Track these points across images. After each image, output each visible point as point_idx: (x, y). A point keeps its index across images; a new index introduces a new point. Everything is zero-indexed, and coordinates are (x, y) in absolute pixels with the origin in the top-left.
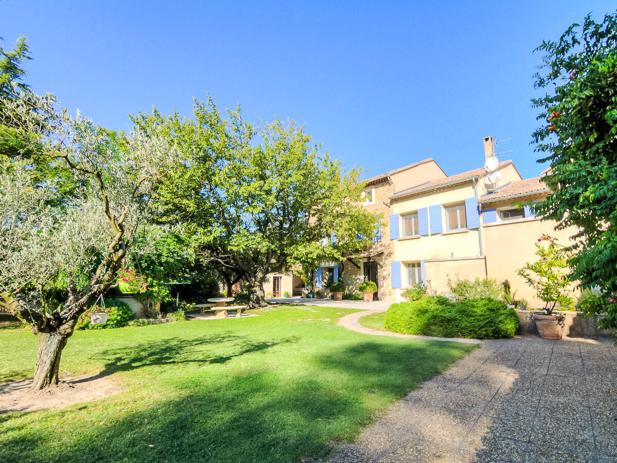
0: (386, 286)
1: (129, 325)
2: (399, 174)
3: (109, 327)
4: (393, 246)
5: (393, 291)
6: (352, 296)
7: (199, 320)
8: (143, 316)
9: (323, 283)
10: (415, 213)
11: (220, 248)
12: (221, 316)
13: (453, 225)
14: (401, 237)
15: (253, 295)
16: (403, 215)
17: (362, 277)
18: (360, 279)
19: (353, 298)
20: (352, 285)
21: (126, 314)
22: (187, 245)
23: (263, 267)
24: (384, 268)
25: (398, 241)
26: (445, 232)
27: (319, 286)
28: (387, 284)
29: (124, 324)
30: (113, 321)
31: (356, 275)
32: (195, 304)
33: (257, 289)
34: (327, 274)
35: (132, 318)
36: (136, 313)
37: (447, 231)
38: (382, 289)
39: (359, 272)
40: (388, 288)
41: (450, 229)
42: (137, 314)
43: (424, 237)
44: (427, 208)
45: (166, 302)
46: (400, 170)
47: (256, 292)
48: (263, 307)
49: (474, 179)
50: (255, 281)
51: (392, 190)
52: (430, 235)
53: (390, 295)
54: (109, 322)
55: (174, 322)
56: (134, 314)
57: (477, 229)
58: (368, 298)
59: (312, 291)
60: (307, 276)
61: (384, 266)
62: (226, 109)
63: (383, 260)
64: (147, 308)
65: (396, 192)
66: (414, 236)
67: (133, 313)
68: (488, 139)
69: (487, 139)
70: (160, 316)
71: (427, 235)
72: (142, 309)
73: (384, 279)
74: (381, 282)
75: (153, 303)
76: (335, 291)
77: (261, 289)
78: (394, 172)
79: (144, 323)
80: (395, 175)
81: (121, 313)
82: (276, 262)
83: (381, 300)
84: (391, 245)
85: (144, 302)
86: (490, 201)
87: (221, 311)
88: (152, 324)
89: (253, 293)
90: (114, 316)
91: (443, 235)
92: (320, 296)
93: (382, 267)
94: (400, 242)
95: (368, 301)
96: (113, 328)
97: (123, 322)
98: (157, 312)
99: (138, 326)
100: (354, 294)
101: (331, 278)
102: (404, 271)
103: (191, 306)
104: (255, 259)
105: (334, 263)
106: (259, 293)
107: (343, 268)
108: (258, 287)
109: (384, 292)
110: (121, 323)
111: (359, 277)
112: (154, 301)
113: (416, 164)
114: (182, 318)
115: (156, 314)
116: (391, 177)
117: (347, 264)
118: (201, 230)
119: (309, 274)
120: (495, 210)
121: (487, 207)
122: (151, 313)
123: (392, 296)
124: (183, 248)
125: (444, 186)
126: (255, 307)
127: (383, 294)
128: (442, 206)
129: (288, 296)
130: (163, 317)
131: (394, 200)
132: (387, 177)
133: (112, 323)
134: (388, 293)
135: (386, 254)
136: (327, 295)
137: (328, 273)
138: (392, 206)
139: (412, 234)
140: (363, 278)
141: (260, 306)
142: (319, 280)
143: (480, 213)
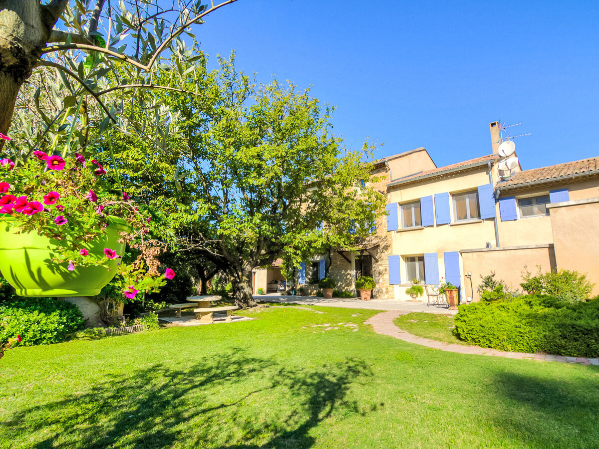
0: (383, 282)
1: (78, 338)
2: (395, 160)
3: (45, 341)
4: (391, 238)
5: (390, 288)
6: (342, 293)
7: (177, 326)
8: (99, 322)
9: (306, 279)
10: (417, 202)
11: (201, 234)
12: (207, 320)
13: (462, 215)
14: (400, 228)
15: (240, 292)
16: (401, 204)
17: (353, 272)
18: (350, 275)
19: (344, 295)
20: (342, 282)
21: (72, 322)
22: (164, 224)
23: (253, 258)
24: (379, 263)
25: (397, 232)
26: (453, 222)
27: (302, 282)
28: (384, 280)
29: (70, 337)
30: (51, 332)
31: (346, 271)
32: (164, 303)
33: (244, 285)
34: (310, 270)
35: (82, 326)
36: (88, 319)
37: (455, 222)
38: (377, 286)
39: (350, 267)
40: (385, 285)
41: (458, 219)
42: (90, 319)
43: (428, 228)
44: (432, 196)
45: (133, 302)
46: (396, 156)
47: (244, 289)
48: (251, 307)
49: (489, 164)
50: (243, 275)
51: (389, 177)
52: (435, 225)
53: (387, 292)
54: (44, 335)
55: (145, 332)
56: (86, 320)
57: (493, 219)
58: (366, 296)
59: (293, 287)
60: (288, 271)
61: (379, 260)
62: (218, 55)
63: (379, 254)
64: (105, 310)
65: (393, 179)
66: (414, 227)
67: (84, 319)
68: (495, 124)
69: (493, 125)
70: (124, 322)
71: (432, 226)
72: (98, 313)
73: (379, 275)
74: (376, 278)
75: (114, 303)
76: (326, 288)
77: (249, 286)
78: (391, 157)
79: (100, 336)
80: (392, 161)
81: (64, 319)
82: (265, 253)
83: (377, 298)
84: (388, 237)
85: (101, 303)
86: (510, 187)
87: (206, 313)
88: (113, 335)
89: (239, 289)
90: (53, 326)
91: (451, 226)
92: (303, 293)
93: (377, 261)
94: (398, 233)
95: (366, 299)
96: (52, 343)
97: (67, 333)
98: (120, 317)
99: (93, 338)
100: (343, 291)
101: (315, 274)
102: (403, 266)
103: (161, 306)
104: (239, 250)
105: (319, 257)
106: (247, 290)
107: (331, 263)
108: (245, 283)
109: (380, 289)
110: (64, 336)
111: (350, 272)
112: (115, 300)
113: (411, 152)
114: (155, 325)
115: (119, 319)
116: (389, 163)
117: (336, 258)
118: (182, 207)
119: (290, 269)
120: (514, 198)
121: (505, 195)
122: (110, 318)
123: (389, 293)
124: (160, 228)
125: (452, 171)
126: (242, 308)
127: (379, 291)
128: (449, 194)
129: (262, 293)
130: (128, 323)
131: (392, 188)
132: (384, 162)
133: (49, 335)
134: (384, 290)
135: (382, 247)
136: (311, 292)
137: (311, 268)
138: (389, 195)
139: (412, 225)
140: (355, 274)
141: (248, 306)
142: (302, 276)
143: (497, 200)
